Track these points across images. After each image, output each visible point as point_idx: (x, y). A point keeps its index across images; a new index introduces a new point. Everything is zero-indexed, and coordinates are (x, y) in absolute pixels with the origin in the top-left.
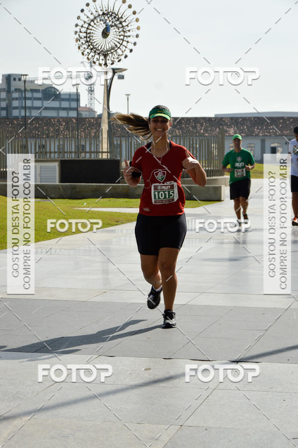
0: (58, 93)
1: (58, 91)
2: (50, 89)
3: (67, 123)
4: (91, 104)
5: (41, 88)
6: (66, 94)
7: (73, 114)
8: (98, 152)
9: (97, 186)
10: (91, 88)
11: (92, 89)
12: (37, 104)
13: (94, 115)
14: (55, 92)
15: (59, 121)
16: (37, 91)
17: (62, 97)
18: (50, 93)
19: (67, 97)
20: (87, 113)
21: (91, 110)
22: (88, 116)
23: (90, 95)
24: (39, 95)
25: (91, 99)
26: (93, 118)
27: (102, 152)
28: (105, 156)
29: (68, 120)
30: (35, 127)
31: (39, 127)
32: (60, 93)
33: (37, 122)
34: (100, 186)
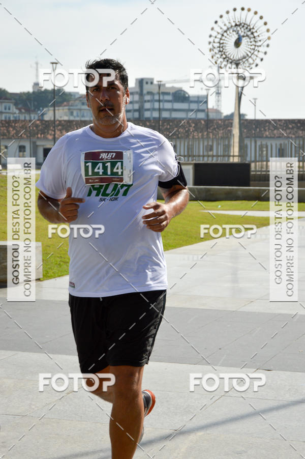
0: (187, 95)
1: (187, 93)
2: (180, 92)
3: (196, 124)
4: (218, 106)
5: (172, 91)
6: (194, 97)
7: (201, 115)
8: (229, 156)
9: (230, 189)
10: (218, 90)
11: (220, 92)
12: (168, 106)
13: (221, 116)
14: (184, 95)
15: (188, 122)
16: (168, 94)
17: (191, 99)
18: (180, 96)
19: (196, 99)
20: (214, 114)
21: (218, 112)
22: (215, 117)
23: (217, 97)
24: (169, 98)
25: (218, 101)
26: (221, 120)
27: (234, 156)
28: (236, 160)
29: (197, 122)
30: (167, 128)
31: (170, 128)
32: (189, 95)
33: (168, 124)
34: (233, 189)
